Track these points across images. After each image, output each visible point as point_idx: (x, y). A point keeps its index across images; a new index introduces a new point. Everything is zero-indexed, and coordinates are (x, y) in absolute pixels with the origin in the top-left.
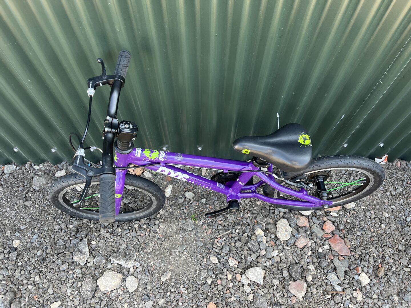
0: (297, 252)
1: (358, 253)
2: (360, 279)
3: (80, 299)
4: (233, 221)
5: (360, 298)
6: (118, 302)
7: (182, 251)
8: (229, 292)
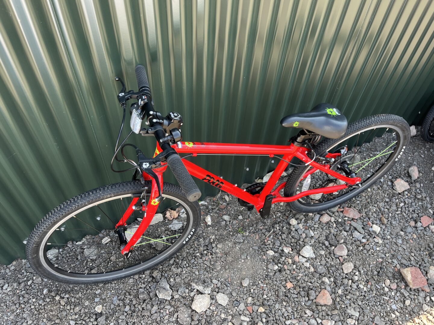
2: (374, 230)
5: (381, 241)
6: (215, 316)
7: (246, 257)
8: (295, 272)
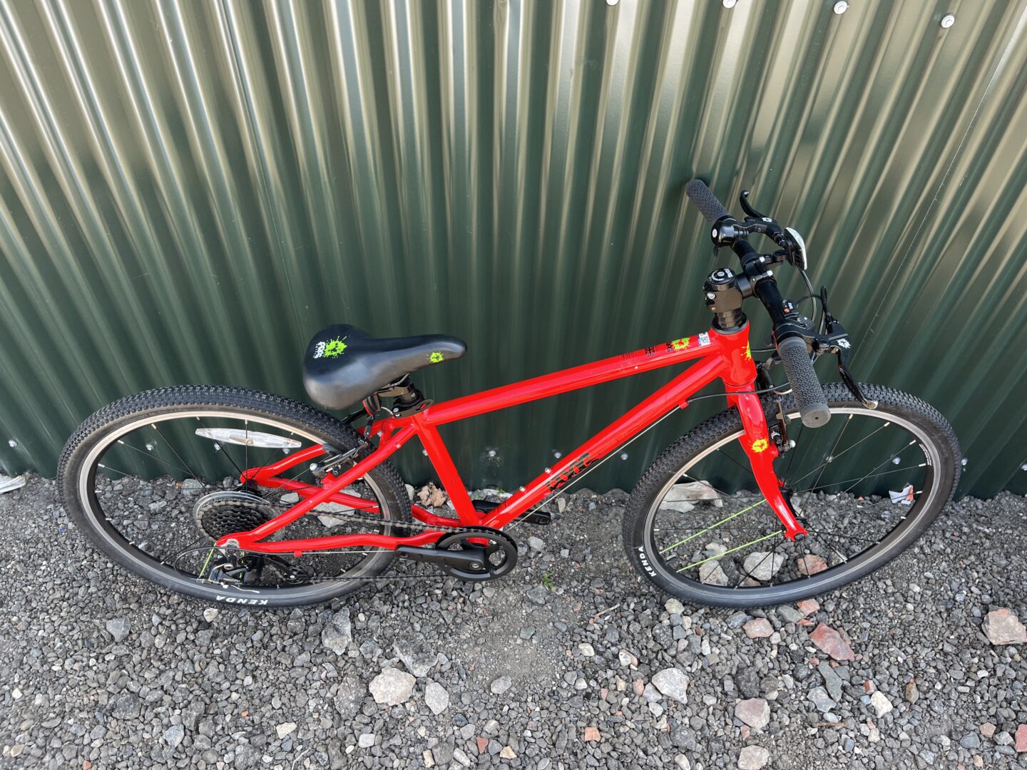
2: (874, 704)
3: (332, 720)
4: (622, 589)
5: (874, 736)
6: (407, 725)
7: (529, 637)
8: (620, 713)
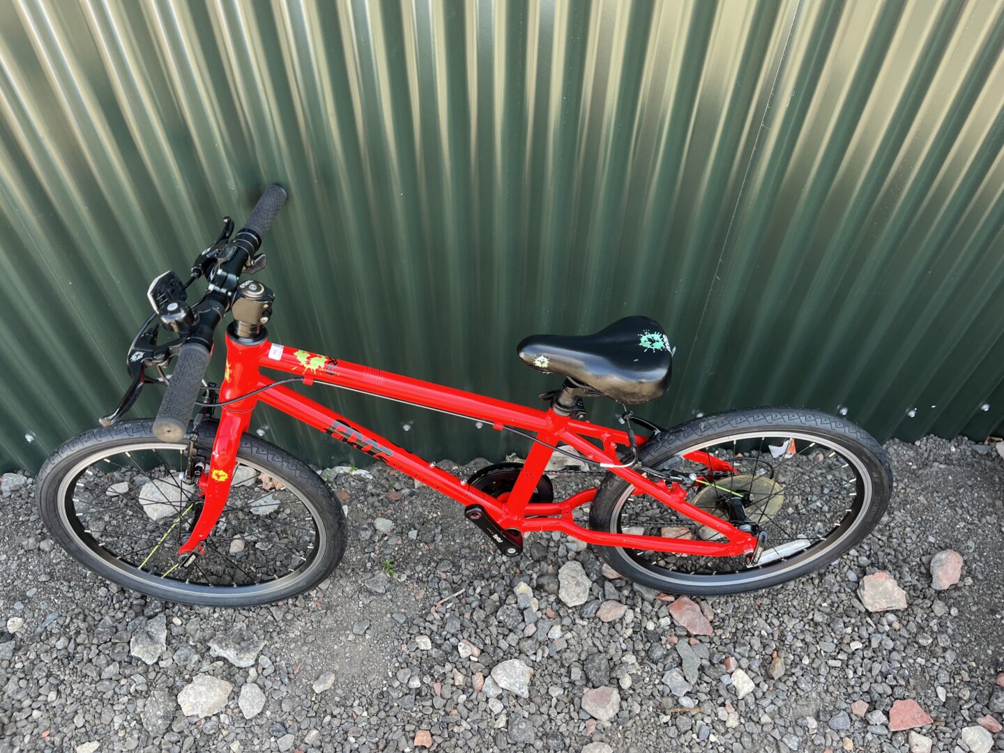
0: (602, 631)
1: (729, 629)
2: (734, 683)
3: (139, 738)
4: (472, 572)
5: (733, 721)
6: (219, 740)
7: (362, 633)
8: (455, 711)
